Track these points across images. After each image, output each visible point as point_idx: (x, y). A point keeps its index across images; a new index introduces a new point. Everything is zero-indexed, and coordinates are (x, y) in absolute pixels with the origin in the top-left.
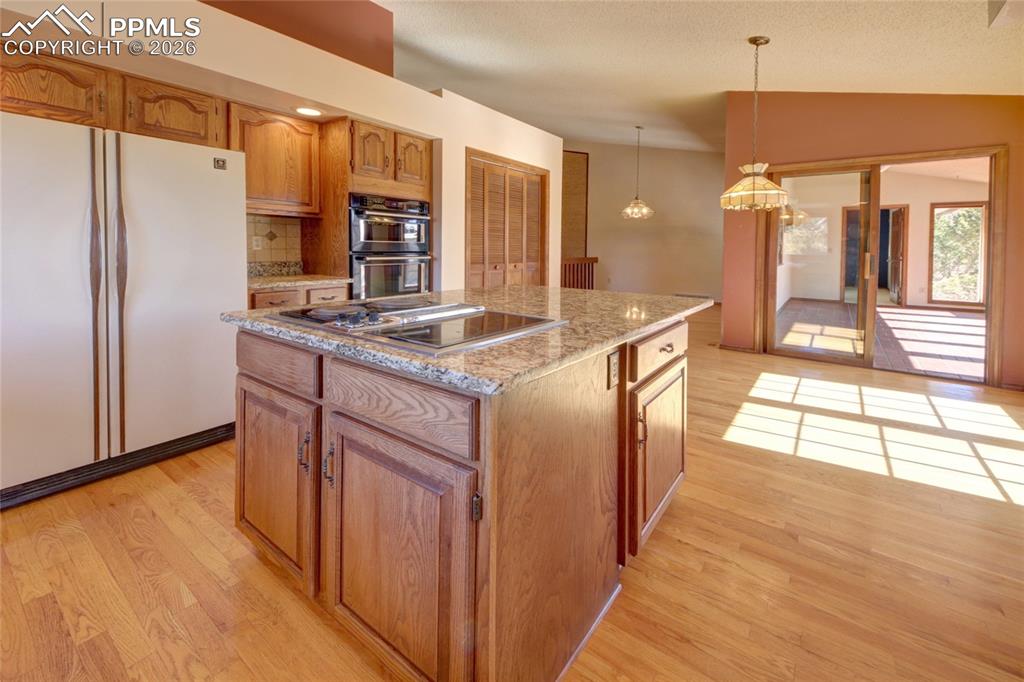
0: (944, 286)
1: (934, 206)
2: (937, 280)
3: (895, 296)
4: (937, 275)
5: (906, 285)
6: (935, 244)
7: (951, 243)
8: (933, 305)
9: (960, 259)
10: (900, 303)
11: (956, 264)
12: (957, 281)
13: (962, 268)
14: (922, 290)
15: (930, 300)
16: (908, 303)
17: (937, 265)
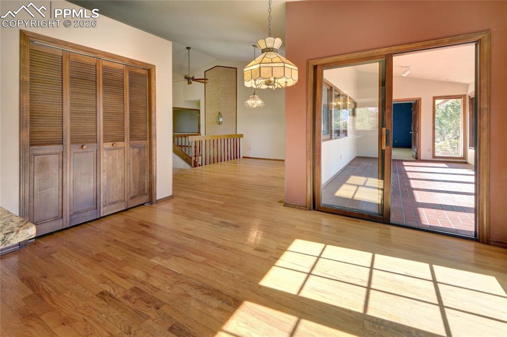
0: (441, 146)
1: (435, 98)
2: (437, 142)
3: (415, 153)
4: (437, 139)
5: (420, 147)
6: (436, 122)
7: (444, 121)
8: (435, 160)
9: (449, 130)
10: (417, 159)
11: (447, 133)
12: (448, 143)
13: (450, 135)
14: (429, 150)
15: (434, 157)
16: (422, 159)
17: (437, 134)
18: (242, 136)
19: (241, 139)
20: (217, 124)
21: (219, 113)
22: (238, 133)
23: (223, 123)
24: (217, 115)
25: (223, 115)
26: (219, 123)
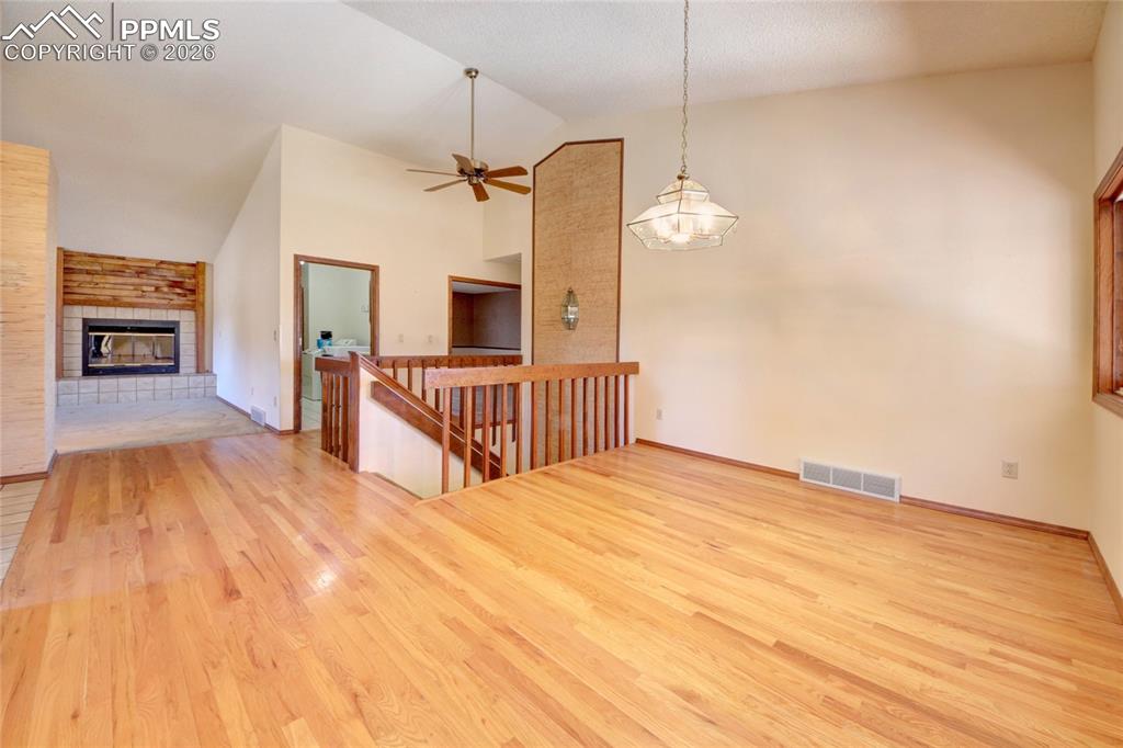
18: (634, 368)
19: (632, 378)
20: (562, 327)
21: (570, 292)
22: (621, 361)
23: (579, 324)
24: (562, 298)
25: (579, 298)
26: (570, 325)
